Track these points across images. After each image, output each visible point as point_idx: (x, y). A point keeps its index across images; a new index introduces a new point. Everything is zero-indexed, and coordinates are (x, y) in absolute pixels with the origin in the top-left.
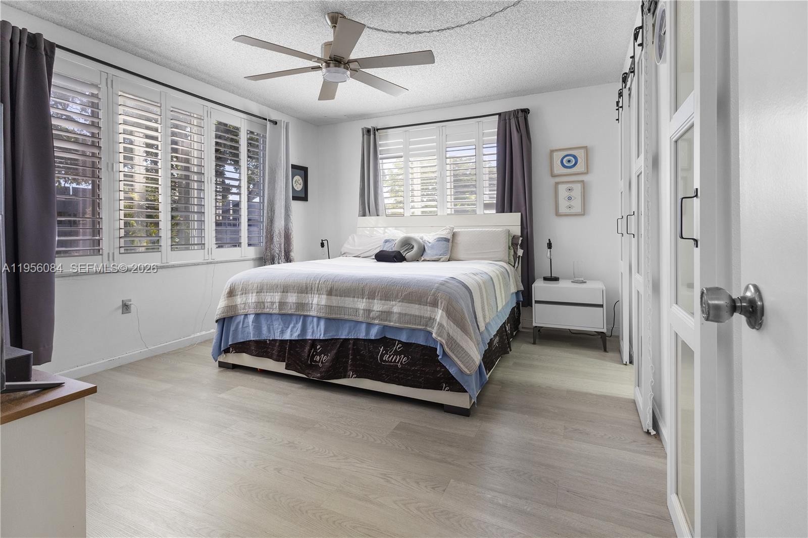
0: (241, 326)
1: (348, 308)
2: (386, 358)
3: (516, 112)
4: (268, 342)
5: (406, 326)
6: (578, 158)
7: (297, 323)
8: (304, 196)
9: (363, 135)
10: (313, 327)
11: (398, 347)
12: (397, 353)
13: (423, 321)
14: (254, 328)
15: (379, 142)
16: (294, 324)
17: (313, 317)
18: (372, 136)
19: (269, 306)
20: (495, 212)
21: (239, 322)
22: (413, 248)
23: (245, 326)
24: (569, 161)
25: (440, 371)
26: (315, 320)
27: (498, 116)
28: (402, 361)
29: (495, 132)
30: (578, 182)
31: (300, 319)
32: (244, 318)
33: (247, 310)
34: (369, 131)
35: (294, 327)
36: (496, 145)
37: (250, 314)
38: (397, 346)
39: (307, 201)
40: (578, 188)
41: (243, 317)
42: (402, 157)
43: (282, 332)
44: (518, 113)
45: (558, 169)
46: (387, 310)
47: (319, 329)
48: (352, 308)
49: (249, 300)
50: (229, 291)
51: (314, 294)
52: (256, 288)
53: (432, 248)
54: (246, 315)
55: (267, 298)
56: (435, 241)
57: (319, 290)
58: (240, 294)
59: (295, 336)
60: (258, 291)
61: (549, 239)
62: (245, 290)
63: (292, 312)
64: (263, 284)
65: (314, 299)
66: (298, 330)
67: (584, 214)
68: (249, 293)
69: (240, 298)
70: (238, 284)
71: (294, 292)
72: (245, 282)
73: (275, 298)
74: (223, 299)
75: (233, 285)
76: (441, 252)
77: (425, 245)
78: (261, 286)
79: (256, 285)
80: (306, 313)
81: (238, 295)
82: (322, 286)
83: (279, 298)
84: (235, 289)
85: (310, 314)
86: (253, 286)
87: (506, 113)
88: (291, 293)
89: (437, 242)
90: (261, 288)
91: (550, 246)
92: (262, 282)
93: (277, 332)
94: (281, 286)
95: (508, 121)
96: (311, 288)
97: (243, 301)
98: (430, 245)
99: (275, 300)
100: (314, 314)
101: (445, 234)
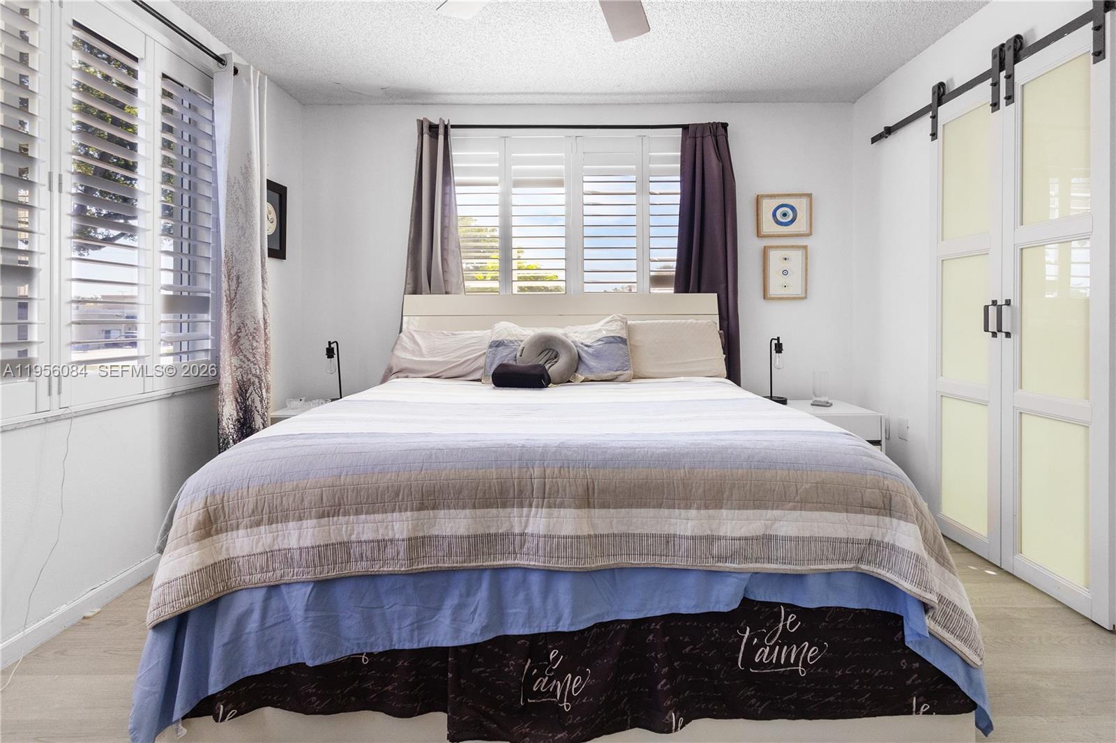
0: (253, 624)
1: (641, 536)
2: (762, 655)
3: (715, 126)
4: (365, 661)
5: (812, 567)
6: (798, 210)
7: (469, 593)
8: (278, 248)
9: (421, 134)
10: (528, 600)
11: (787, 622)
12: (788, 639)
13: (855, 551)
14: (312, 627)
15: (455, 153)
16: (461, 596)
17: (526, 570)
18: (441, 138)
19: (369, 554)
20: (673, 291)
21: (249, 612)
22: (556, 356)
23: (270, 621)
24: (785, 215)
25: (910, 672)
26: (535, 579)
27: (681, 129)
28: (805, 658)
29: (676, 156)
30: (798, 247)
31: (479, 580)
32: (267, 600)
33: (278, 573)
34: (433, 129)
35: (460, 607)
36: (678, 178)
37: (288, 584)
38: (786, 619)
39: (285, 259)
40: (797, 256)
41: (259, 596)
42: (497, 185)
43: (419, 625)
44: (717, 128)
45: (769, 226)
46: (760, 533)
47: (550, 602)
48: (654, 536)
49: (288, 539)
50: (201, 518)
51: (530, 506)
52: (315, 502)
53: (597, 355)
54: (273, 589)
55: (361, 529)
56: (600, 343)
57: (550, 494)
58: (249, 524)
59: (472, 632)
60: (324, 511)
61: (778, 338)
62: (268, 512)
63: (455, 565)
64: (344, 489)
65: (531, 520)
66: (478, 612)
67: (805, 298)
68: (286, 519)
69: (248, 536)
70: (240, 495)
71: (460, 504)
72: (265, 486)
73: (390, 527)
74: (181, 549)
75: (218, 498)
76: (618, 364)
77: (580, 351)
78: (334, 497)
79: (316, 493)
80: (501, 563)
81: (238, 528)
82: (557, 482)
83: (405, 526)
84: (226, 509)
85: (516, 562)
86: (303, 497)
87: (696, 126)
88: (449, 508)
89: (607, 345)
90: (335, 501)
91: (779, 348)
92: (338, 483)
93: (399, 629)
94: (413, 490)
95: (699, 140)
96: (521, 492)
97: (263, 545)
98: (590, 350)
99: (390, 533)
100: (532, 563)
101: (615, 329)
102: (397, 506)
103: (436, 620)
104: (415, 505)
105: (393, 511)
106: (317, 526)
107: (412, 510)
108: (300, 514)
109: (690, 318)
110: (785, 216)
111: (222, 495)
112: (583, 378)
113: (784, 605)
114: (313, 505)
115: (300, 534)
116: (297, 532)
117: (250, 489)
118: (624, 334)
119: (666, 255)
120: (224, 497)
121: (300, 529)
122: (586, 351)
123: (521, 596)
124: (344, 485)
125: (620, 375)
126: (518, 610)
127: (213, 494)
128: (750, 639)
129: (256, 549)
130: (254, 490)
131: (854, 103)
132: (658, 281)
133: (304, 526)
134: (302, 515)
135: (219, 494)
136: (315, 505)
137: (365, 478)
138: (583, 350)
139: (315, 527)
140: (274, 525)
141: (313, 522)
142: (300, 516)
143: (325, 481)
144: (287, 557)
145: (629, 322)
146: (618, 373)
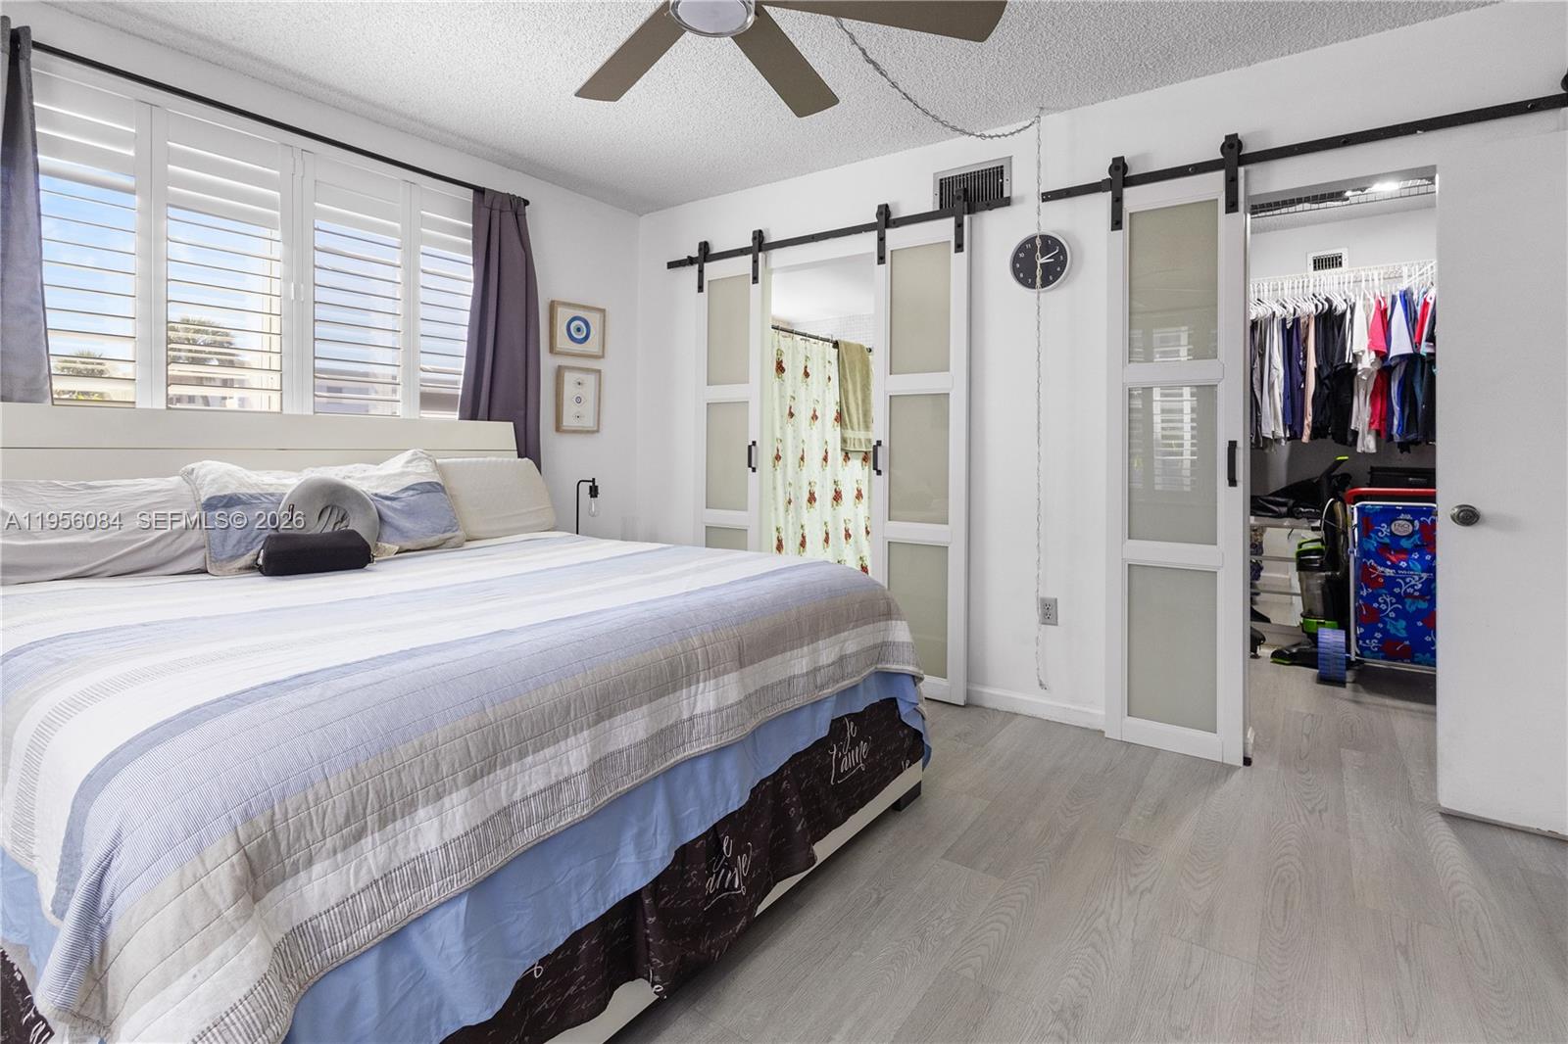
2: (844, 765)
3: (517, 201)
5: (859, 677)
7: (647, 813)
10: (698, 793)
11: (852, 729)
12: (853, 745)
13: (877, 654)
16: (640, 820)
17: (695, 759)
19: (539, 811)
20: (455, 417)
26: (703, 767)
27: (473, 190)
28: (863, 755)
30: (592, 371)
31: (655, 792)
32: (385, 965)
33: (403, 906)
35: (641, 834)
37: (422, 917)
38: (851, 727)
40: (591, 382)
41: (370, 964)
43: (601, 882)
44: (519, 204)
45: (563, 340)
47: (718, 786)
49: (416, 841)
50: (238, 872)
51: (698, 682)
52: (460, 761)
53: (410, 512)
54: (394, 940)
55: (527, 778)
56: (411, 493)
57: (713, 662)
58: (339, 843)
59: (660, 858)
60: (475, 771)
61: (594, 479)
62: (377, 807)
63: (635, 782)
64: (498, 727)
65: (699, 697)
66: (659, 832)
67: (598, 431)
68: (411, 807)
69: (337, 867)
70: (311, 798)
71: (637, 700)
72: (362, 765)
73: (564, 761)
74: (221, 948)
75: (261, 822)
76: (446, 523)
77: (379, 506)
78: (486, 743)
79: (458, 747)
80: (672, 761)
81: (310, 862)
82: (717, 647)
83: (584, 751)
84: (282, 837)
85: (686, 753)
86: (437, 760)
87: (495, 193)
88: (626, 711)
89: (425, 496)
90: (488, 749)
91: (594, 492)
92: (486, 721)
93: (579, 900)
94: (585, 698)
95: (496, 214)
96: (688, 667)
97: (370, 871)
98: (395, 504)
99: (565, 768)
100: (704, 748)
101: (423, 472)
102: (571, 728)
103: (617, 865)
104: (590, 719)
105: (567, 736)
106: (469, 797)
107: (589, 727)
108: (437, 789)
109: (490, 456)
110: (580, 332)
111: (268, 812)
112: (397, 548)
113: (846, 716)
114: (457, 765)
115: (442, 822)
116: (436, 822)
117: (331, 781)
118: (436, 478)
119: (451, 365)
120: (273, 814)
121: (440, 814)
122: (388, 507)
123: (691, 793)
124: (496, 720)
125: (450, 538)
126: (691, 810)
127: (247, 818)
128: (837, 754)
129: (356, 883)
130: (342, 779)
131: (641, 216)
132: (429, 400)
133: (447, 805)
134: (440, 790)
135: (262, 811)
136: (461, 765)
137: (520, 701)
138: (383, 505)
139: (467, 801)
140: (390, 827)
141: (464, 792)
142: (438, 794)
143: (465, 725)
144: (418, 874)
145: (437, 461)
146: (448, 535)
